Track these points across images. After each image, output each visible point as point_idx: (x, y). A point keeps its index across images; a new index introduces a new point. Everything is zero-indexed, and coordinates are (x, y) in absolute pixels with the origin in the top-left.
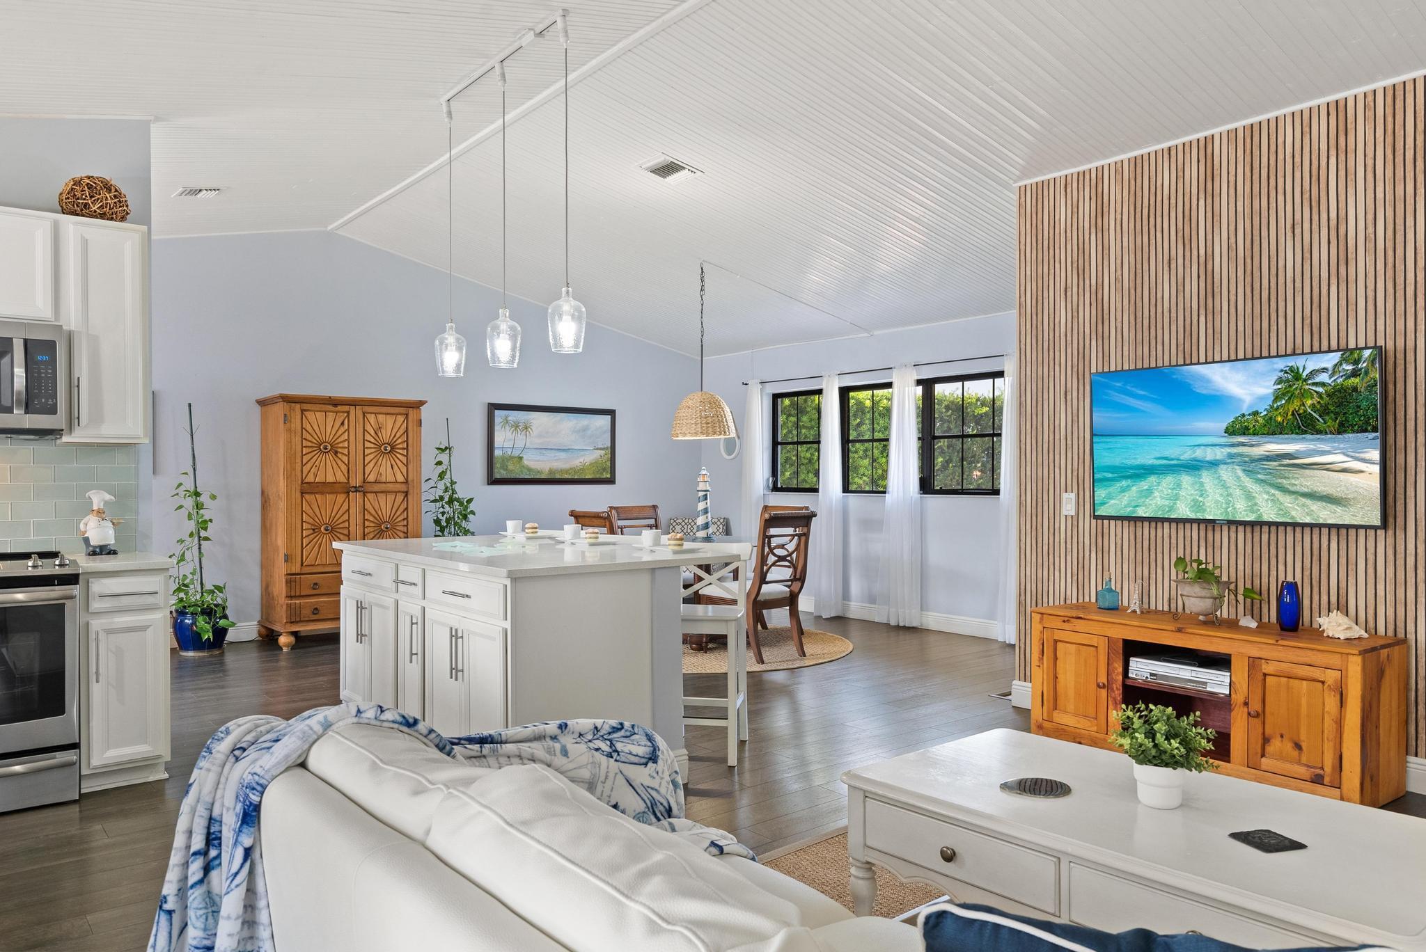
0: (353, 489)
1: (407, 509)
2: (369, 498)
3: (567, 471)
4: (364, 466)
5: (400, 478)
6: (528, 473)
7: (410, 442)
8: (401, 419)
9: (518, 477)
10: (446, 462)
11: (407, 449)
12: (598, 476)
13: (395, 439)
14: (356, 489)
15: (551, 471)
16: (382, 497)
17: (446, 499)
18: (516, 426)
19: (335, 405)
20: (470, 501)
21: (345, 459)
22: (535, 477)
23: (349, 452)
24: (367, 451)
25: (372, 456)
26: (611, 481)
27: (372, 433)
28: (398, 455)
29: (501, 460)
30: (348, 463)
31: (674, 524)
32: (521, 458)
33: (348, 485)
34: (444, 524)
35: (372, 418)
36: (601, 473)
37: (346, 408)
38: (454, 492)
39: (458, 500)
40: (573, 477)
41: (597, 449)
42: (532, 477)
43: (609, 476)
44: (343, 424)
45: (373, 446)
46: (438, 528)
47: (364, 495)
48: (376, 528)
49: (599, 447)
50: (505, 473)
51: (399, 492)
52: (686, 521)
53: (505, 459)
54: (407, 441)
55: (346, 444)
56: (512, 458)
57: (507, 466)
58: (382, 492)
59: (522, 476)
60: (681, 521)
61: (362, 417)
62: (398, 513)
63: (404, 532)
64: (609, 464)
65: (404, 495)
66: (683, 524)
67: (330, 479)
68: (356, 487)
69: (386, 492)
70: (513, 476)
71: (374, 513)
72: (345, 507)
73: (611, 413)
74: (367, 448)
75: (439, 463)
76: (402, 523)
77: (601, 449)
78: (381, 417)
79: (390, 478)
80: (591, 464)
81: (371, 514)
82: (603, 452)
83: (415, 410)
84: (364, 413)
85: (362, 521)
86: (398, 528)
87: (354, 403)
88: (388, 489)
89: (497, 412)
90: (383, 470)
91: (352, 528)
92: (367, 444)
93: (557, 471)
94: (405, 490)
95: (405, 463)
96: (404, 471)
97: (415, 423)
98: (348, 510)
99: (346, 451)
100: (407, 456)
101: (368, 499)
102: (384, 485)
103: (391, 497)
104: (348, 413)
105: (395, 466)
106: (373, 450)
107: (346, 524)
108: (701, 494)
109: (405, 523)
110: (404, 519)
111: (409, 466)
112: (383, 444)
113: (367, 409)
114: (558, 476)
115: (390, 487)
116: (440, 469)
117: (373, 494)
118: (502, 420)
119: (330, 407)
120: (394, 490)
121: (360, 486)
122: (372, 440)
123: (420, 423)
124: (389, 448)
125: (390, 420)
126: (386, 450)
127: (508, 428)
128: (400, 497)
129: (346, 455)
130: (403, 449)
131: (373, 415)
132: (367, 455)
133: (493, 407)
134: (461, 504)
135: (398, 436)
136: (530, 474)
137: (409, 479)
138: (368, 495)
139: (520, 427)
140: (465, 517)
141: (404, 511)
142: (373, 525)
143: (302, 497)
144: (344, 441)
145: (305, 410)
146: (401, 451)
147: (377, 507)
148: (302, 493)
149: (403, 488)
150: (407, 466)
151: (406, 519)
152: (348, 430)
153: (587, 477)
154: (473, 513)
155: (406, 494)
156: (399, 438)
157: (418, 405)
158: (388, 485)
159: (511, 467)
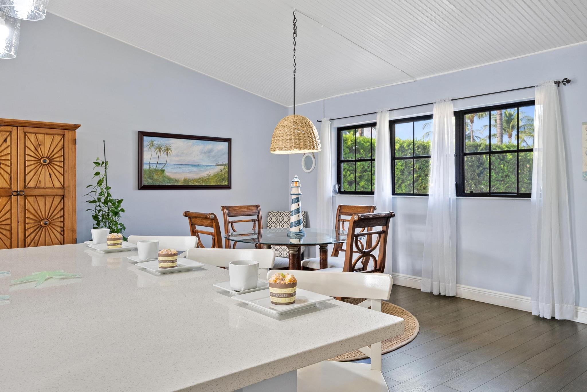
0: (15, 193)
1: (63, 208)
2: (30, 200)
3: (197, 180)
4: (25, 175)
5: (57, 185)
6: (169, 181)
7: (66, 156)
8: (58, 138)
9: (161, 184)
10: (102, 172)
11: (64, 162)
12: (219, 184)
13: (53, 154)
14: (18, 194)
15: (185, 180)
16: (41, 201)
17: (103, 200)
18: (160, 148)
20: (120, 201)
21: (8, 169)
22: (174, 184)
23: (11, 163)
24: (27, 163)
25: (32, 167)
26: (228, 187)
27: (33, 148)
28: (56, 167)
29: (148, 172)
30: (11, 172)
31: (271, 216)
32: (163, 171)
33: (10, 190)
34: (100, 218)
35: (32, 137)
36: (221, 182)
37: (9, 128)
38: (109, 195)
39: (111, 201)
40: (201, 185)
41: (219, 165)
42: (172, 184)
43: (226, 184)
44: (5, 140)
45: (33, 159)
46: (96, 222)
47: (25, 199)
48: (35, 224)
49: (220, 163)
50: (151, 181)
51: (57, 195)
52: (279, 214)
53: (151, 172)
54: (63, 155)
55: (8, 157)
56: (156, 170)
57: (153, 176)
58: (42, 196)
59: (164, 184)
60: (275, 214)
61: (23, 136)
62: (56, 212)
63: (61, 227)
64: (226, 175)
65: (60, 198)
66: (277, 216)
68: (17, 192)
69: (44, 196)
70: (157, 183)
71: (34, 212)
72: (8, 207)
73: (229, 141)
74: (28, 160)
75: (97, 174)
76: (60, 220)
77: (221, 165)
78: (40, 137)
79: (49, 184)
80: (214, 175)
81: (31, 213)
82: (222, 167)
83: (70, 132)
84: (25, 132)
85: (23, 219)
86: (55, 223)
87: (16, 124)
88: (48, 193)
89: (145, 138)
90: (42, 178)
91: (14, 225)
92: (28, 158)
93: (189, 180)
94: (62, 193)
95: (62, 172)
96: (61, 179)
97: (71, 141)
98: (11, 210)
99: (8, 163)
100: (63, 167)
101: (29, 202)
102: (43, 190)
103: (49, 200)
104: (11, 132)
105: (53, 176)
106: (33, 162)
107: (9, 222)
108: (294, 197)
109: (62, 219)
110: (61, 217)
111: (65, 175)
112: (42, 158)
113: (27, 129)
114: (190, 184)
115: (49, 191)
116: (98, 178)
117: (33, 197)
118: (149, 144)
120: (52, 193)
121: (20, 191)
122: (32, 154)
123: (75, 142)
124: (48, 161)
125: (48, 139)
126: (45, 162)
127: (153, 149)
128: (57, 200)
129: (9, 166)
130: (60, 162)
131: (33, 135)
132: (28, 166)
133: (142, 134)
134: (114, 204)
135: (55, 151)
136: (170, 183)
137: (65, 186)
138: (28, 198)
139: (163, 149)
140: (116, 214)
141: (61, 210)
142: (33, 222)
144: (7, 154)
146: (58, 164)
147: (36, 207)
149: (61, 192)
150: (63, 175)
151: (63, 216)
152: (10, 145)
153: (211, 184)
154: (122, 210)
155: (63, 197)
156: (56, 153)
157: (74, 128)
158: (47, 190)
159: (155, 177)
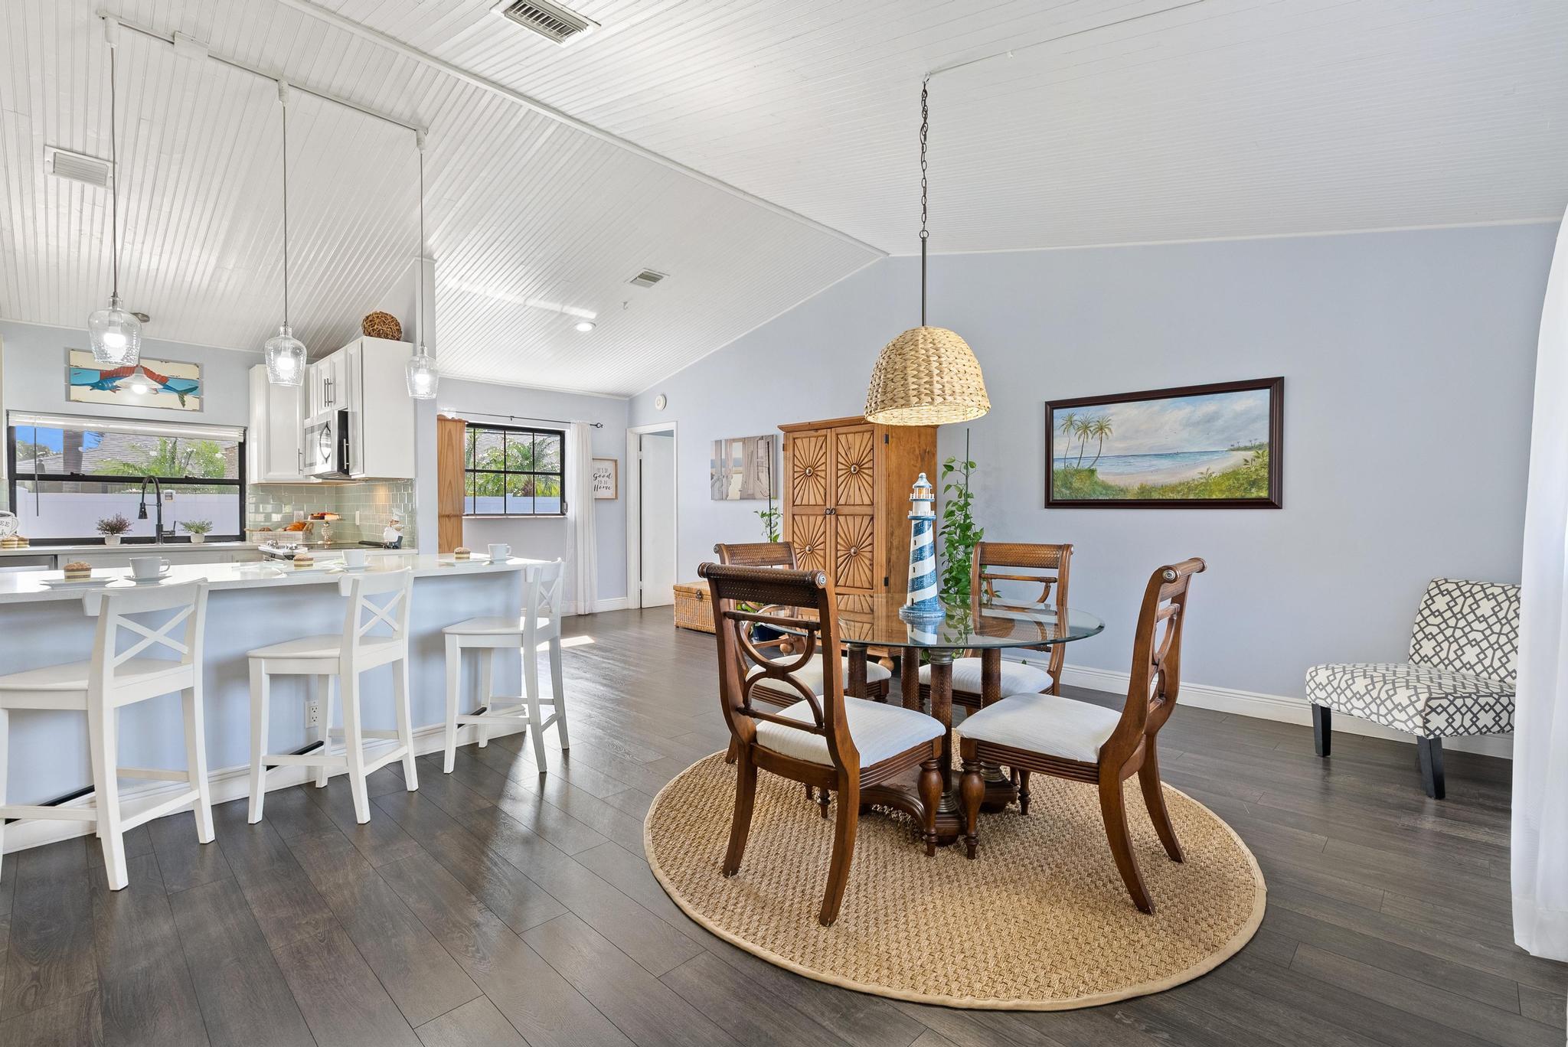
0: (828, 512)
1: (872, 533)
2: (841, 521)
4: (837, 489)
5: (867, 501)
7: (875, 460)
8: (866, 436)
11: (873, 468)
13: (862, 458)
14: (831, 512)
16: (851, 522)
19: (817, 430)
21: (822, 481)
23: (826, 475)
24: (840, 473)
25: (843, 478)
27: (844, 454)
28: (864, 475)
30: (825, 486)
33: (825, 509)
35: (842, 438)
37: (823, 432)
41: (1238, 449)
44: (821, 447)
45: (844, 467)
47: (837, 519)
48: (846, 553)
49: (1243, 445)
51: (866, 515)
54: (872, 459)
55: (823, 467)
58: (852, 515)
61: (834, 438)
62: (864, 538)
63: (870, 560)
65: (869, 518)
67: (812, 502)
68: (830, 509)
69: (854, 516)
71: (844, 537)
72: (822, 530)
74: (839, 470)
76: (867, 549)
77: (1246, 449)
78: (850, 437)
79: (858, 500)
81: (842, 538)
82: (1250, 454)
84: (837, 435)
85: (835, 544)
86: (864, 553)
87: (829, 425)
88: (857, 512)
89: (1057, 412)
90: (852, 492)
91: (828, 552)
92: (840, 466)
94: (871, 513)
95: (871, 484)
96: (870, 492)
97: (880, 439)
98: (825, 531)
99: (824, 474)
100: (872, 476)
101: (840, 523)
102: (852, 507)
103: (858, 520)
104: (826, 436)
105: (862, 488)
106: (844, 472)
107: (823, 546)
109: (870, 548)
110: (869, 545)
111: (873, 487)
112: (852, 465)
113: (839, 430)
115: (858, 510)
117: (844, 517)
119: (813, 433)
120: (861, 513)
121: (833, 509)
122: (844, 462)
123: (885, 438)
124: (857, 469)
125: (858, 437)
126: (855, 471)
128: (866, 520)
129: (824, 479)
130: (868, 468)
131: (844, 436)
132: (840, 477)
135: (864, 454)
137: (873, 502)
138: (840, 518)
141: (869, 536)
142: (844, 549)
143: (794, 519)
144: (823, 464)
145: (797, 438)
146: (866, 471)
147: (847, 531)
148: (793, 515)
149: (868, 510)
151: (872, 544)
152: (825, 453)
155: (872, 517)
156: (865, 457)
158: (857, 507)
